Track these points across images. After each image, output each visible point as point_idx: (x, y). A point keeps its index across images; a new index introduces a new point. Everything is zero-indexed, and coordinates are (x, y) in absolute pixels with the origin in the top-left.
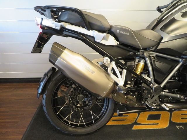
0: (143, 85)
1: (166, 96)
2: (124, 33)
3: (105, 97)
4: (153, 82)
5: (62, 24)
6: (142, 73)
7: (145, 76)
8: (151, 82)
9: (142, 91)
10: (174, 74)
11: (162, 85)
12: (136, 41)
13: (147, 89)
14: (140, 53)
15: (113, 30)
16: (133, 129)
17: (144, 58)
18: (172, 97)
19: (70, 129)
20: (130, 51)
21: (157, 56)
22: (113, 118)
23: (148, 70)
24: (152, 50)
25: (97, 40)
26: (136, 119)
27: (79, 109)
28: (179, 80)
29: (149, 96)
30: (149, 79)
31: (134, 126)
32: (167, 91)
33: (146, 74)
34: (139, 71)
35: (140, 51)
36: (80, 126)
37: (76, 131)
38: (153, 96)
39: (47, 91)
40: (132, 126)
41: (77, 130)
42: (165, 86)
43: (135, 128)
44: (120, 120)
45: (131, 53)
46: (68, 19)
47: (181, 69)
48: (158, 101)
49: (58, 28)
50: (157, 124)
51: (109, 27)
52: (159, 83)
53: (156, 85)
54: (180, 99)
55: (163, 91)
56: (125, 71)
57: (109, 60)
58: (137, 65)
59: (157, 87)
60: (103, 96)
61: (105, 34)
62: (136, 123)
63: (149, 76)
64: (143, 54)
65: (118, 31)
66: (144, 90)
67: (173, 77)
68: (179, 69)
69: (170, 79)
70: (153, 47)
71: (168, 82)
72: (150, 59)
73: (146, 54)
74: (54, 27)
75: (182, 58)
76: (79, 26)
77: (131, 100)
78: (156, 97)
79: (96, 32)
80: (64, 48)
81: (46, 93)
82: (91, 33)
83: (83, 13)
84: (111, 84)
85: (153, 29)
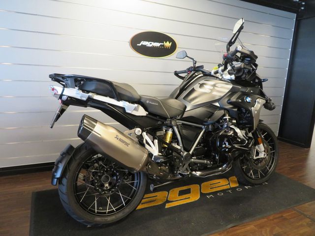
0: (174, 154)
1: (195, 164)
2: (153, 103)
3: (140, 170)
4: (182, 150)
5: (90, 94)
6: (171, 142)
7: (175, 145)
8: (181, 150)
9: (174, 160)
10: (200, 140)
11: (191, 152)
12: (164, 111)
13: (178, 158)
14: (168, 122)
15: (142, 100)
16: (166, 207)
17: (171, 127)
18: (200, 163)
19: (98, 219)
20: (158, 121)
21: (183, 124)
22: (143, 201)
23: (177, 139)
24: (179, 118)
25: (128, 111)
26: (167, 198)
27: (106, 192)
28: (204, 147)
29: (181, 164)
30: (179, 147)
31: (167, 204)
32: (195, 158)
33: (175, 142)
34: (168, 140)
35: (168, 120)
36: (109, 212)
37: (105, 220)
38: (184, 165)
39: (68, 173)
40: (164, 204)
41: (106, 218)
42: (193, 153)
43: (168, 206)
44: (150, 202)
45: (159, 123)
46: (96, 89)
47: (204, 136)
48: (189, 170)
49: (85, 99)
50: (189, 198)
51: (139, 98)
52: (188, 151)
53: (186, 153)
54: (207, 164)
55: (192, 158)
56: (156, 141)
57: (141, 131)
58: (166, 134)
59: (186, 154)
60: (138, 170)
61: (136, 105)
62: (168, 202)
63: (178, 144)
64: (171, 123)
65: (148, 102)
66: (175, 159)
67: (199, 143)
68: (203, 136)
69: (197, 146)
70: (179, 115)
71: (195, 149)
72: (178, 128)
73: (173, 123)
74: (79, 98)
75: (204, 125)
76: (106, 96)
77: (164, 171)
78: (186, 166)
79: (127, 103)
80: (96, 121)
81: (67, 177)
82: (121, 104)
83: (114, 84)
84: (145, 156)
85: (176, 98)
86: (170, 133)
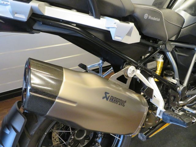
2: (154, 18)
5: (35, 5)
8: (177, 84)
11: (185, 84)
12: (165, 31)
15: (137, 14)
25: (115, 38)
30: (175, 81)
34: (159, 72)
51: (132, 9)
53: (182, 88)
64: (166, 48)
65: (146, 16)
86: (160, 61)
